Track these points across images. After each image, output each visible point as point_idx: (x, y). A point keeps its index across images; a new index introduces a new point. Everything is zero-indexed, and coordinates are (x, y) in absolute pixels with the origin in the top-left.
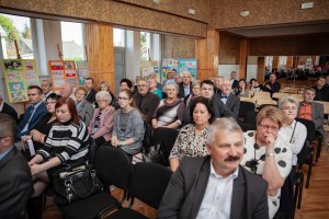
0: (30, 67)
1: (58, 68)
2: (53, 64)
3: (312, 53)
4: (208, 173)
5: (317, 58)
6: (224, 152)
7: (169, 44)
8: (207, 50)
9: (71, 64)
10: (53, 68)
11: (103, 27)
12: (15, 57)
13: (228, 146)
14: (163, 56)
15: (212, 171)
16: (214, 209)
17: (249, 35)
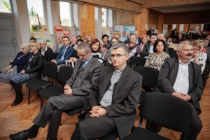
0: (46, 30)
1: (60, 30)
2: (57, 28)
3: (199, 22)
4: (178, 63)
5: (203, 25)
6: (186, 53)
7: (118, 17)
8: (141, 21)
9: (66, 28)
10: (57, 30)
11: (90, 6)
12: (37, 24)
13: (188, 50)
14: (114, 24)
15: (180, 61)
16: (182, 75)
17: (164, 11)
